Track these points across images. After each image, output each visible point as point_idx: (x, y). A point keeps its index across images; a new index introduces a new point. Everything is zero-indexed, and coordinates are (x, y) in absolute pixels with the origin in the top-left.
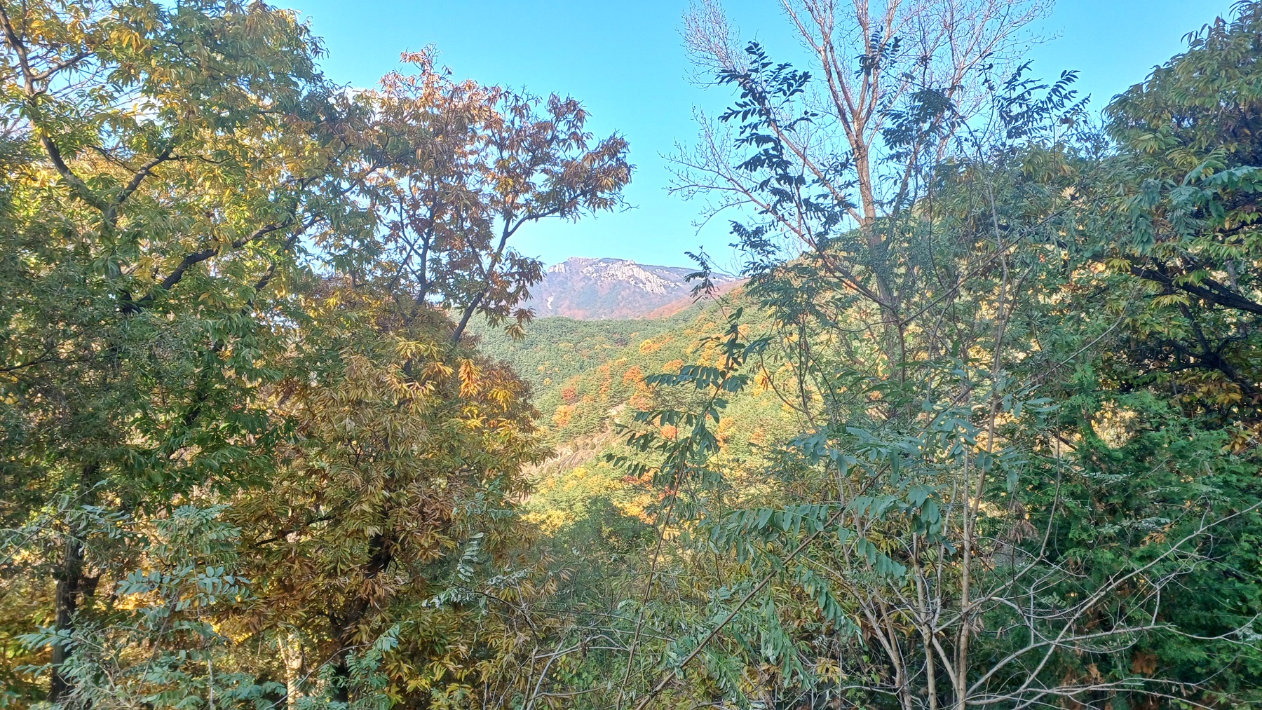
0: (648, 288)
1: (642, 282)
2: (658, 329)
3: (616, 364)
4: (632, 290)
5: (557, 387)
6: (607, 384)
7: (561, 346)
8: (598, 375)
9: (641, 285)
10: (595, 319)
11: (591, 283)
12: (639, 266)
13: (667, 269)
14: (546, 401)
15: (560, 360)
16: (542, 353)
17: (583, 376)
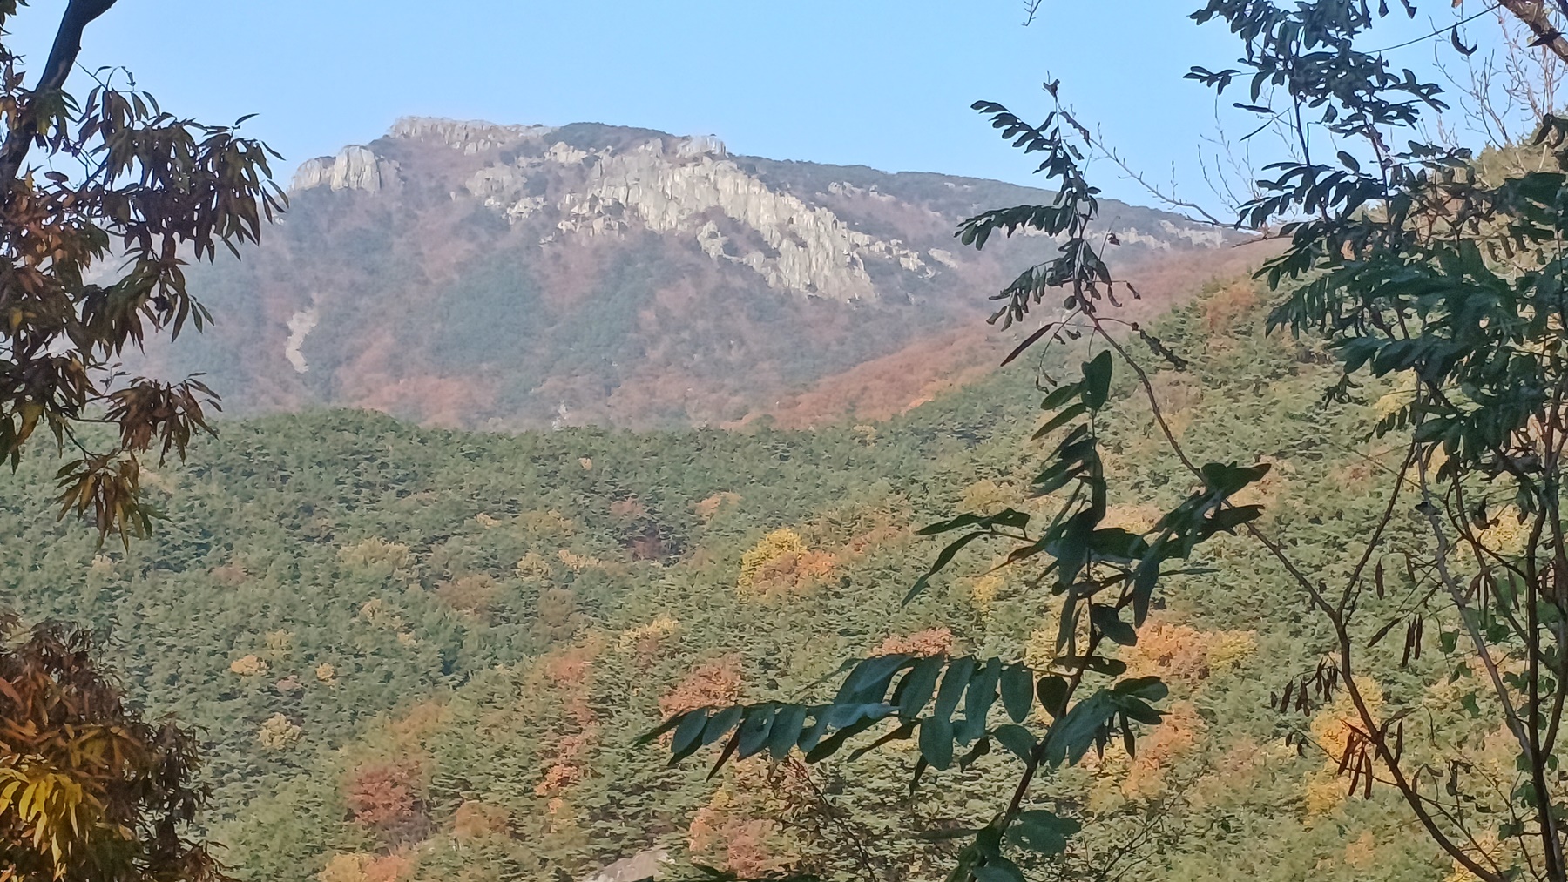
0: (793, 274)
1: (757, 241)
2: (836, 478)
3: (622, 648)
4: (712, 279)
5: (326, 761)
6: (574, 746)
7: (352, 554)
8: (532, 703)
9: (755, 259)
10: (519, 425)
11: (504, 243)
12: (749, 166)
13: (885, 182)
14: (267, 831)
15: (342, 622)
16: (253, 591)
17: (456, 706)
